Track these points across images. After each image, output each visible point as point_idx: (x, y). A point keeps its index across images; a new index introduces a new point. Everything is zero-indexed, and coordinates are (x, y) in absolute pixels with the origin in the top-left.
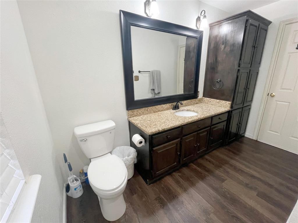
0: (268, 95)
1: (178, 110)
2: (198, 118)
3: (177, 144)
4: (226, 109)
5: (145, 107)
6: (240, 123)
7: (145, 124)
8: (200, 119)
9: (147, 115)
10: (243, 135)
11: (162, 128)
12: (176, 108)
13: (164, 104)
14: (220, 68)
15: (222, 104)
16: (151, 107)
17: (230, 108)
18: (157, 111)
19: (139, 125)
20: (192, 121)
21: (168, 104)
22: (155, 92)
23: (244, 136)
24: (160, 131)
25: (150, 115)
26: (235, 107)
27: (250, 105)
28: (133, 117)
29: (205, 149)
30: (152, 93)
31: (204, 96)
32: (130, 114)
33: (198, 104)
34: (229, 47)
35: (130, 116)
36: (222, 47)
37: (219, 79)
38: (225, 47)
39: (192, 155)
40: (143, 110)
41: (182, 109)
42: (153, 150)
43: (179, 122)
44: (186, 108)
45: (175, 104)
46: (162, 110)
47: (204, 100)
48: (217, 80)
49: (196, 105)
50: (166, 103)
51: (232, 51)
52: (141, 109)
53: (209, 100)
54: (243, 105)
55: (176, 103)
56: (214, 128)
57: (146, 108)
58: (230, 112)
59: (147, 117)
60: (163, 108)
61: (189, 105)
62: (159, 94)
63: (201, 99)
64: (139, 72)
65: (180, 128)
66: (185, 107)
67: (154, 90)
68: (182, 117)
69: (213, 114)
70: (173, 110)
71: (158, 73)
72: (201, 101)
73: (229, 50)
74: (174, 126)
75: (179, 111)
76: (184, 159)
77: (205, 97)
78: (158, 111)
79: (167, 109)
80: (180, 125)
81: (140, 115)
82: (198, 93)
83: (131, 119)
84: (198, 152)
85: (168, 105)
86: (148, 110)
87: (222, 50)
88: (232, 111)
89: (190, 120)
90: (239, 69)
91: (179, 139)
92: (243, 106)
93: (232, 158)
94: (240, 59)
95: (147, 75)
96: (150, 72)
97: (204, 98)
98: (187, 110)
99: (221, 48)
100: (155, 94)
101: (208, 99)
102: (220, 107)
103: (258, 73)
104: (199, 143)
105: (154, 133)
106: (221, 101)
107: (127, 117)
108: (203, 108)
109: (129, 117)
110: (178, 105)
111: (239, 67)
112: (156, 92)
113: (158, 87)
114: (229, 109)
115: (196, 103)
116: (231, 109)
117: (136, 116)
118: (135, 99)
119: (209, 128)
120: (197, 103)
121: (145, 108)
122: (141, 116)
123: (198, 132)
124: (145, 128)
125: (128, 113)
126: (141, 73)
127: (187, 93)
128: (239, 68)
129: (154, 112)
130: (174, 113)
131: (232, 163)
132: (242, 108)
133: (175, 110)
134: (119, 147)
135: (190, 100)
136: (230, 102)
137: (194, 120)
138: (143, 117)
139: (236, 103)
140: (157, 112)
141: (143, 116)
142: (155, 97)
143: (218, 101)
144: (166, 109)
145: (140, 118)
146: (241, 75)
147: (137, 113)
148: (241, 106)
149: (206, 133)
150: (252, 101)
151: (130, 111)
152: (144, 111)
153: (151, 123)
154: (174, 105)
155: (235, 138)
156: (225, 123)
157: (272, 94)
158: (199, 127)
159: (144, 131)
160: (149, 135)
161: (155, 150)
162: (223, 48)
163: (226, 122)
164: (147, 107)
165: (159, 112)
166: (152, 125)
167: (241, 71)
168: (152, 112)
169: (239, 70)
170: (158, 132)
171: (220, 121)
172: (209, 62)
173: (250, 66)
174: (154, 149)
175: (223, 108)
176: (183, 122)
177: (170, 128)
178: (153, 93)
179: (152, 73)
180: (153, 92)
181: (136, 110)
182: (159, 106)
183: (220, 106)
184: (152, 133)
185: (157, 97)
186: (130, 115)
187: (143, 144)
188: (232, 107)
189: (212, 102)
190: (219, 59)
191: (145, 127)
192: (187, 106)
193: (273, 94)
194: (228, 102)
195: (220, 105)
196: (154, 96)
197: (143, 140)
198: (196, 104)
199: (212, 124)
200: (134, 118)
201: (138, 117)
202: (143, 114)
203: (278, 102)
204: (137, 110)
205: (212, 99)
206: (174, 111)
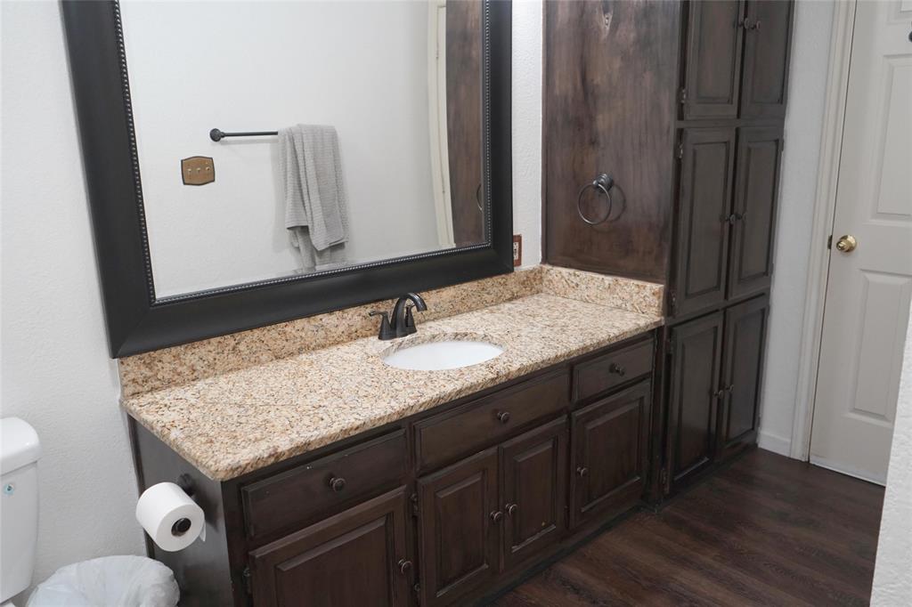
0: (830, 247)
1: (408, 337)
2: (491, 376)
3: (389, 517)
4: (642, 323)
5: (222, 334)
6: (721, 386)
7: (208, 427)
8: (504, 380)
9: (232, 376)
10: (747, 440)
11: (292, 440)
12: (397, 327)
13: (330, 311)
14: (603, 122)
15: (627, 297)
16: (257, 333)
17: (663, 314)
18: (294, 348)
19: (174, 434)
20: (460, 391)
21: (351, 311)
22: (314, 243)
23: (753, 447)
24: (284, 458)
25: (253, 373)
26: (687, 308)
27: (765, 295)
28: (153, 390)
29: (554, 527)
30: (298, 249)
31: (547, 258)
32: (131, 376)
33: (518, 302)
34: (632, 27)
35: (135, 388)
36: (605, 22)
37: (605, 176)
38: (615, 26)
39: (485, 566)
40: (210, 348)
41: (428, 334)
42: (253, 558)
43: (393, 403)
44: (449, 325)
45: (388, 307)
46: (323, 342)
47: (550, 281)
48: (598, 176)
49: (508, 305)
50: (341, 308)
51: (644, 43)
52: (197, 344)
53: (572, 278)
54: (726, 297)
55: (396, 301)
56: (588, 421)
57: (230, 341)
58: (665, 333)
59: (230, 386)
60: (327, 331)
61: (470, 310)
62: (339, 253)
63: (531, 276)
64: (216, 136)
65: (401, 432)
66: (446, 321)
67: (304, 230)
68: (416, 373)
69: (574, 347)
70: (380, 338)
71: (327, 142)
72: (533, 284)
73: (632, 36)
74: (358, 423)
75: (412, 342)
76: (440, 594)
77: (554, 264)
78: (300, 351)
79: (352, 336)
80: (395, 418)
81: (196, 379)
82: (516, 246)
83: (135, 405)
84: (516, 548)
85: (355, 317)
86: (242, 347)
87: (604, 36)
88: (671, 330)
89: (449, 388)
90: (681, 127)
91: (399, 491)
92: (728, 303)
93: (684, 562)
94: (682, 83)
95: (263, 151)
96: (276, 133)
97: (547, 267)
98: (457, 337)
99: (599, 27)
100: (316, 253)
101: (565, 271)
102: (618, 313)
103: (779, 144)
104: (514, 502)
105: (249, 469)
106: (622, 281)
107: (119, 396)
108: (538, 319)
109: (130, 390)
110: (409, 310)
111: (681, 117)
112: (320, 239)
113: (327, 215)
114: (658, 319)
115: (508, 296)
116: (666, 320)
117: (170, 384)
118: (158, 297)
119: (563, 420)
120: (512, 299)
121: (218, 339)
122: (199, 384)
123: (506, 445)
124: (204, 447)
125: (122, 369)
126: (226, 143)
127: (470, 245)
128: (682, 124)
129: (277, 358)
130: (387, 353)
131: (682, 585)
132: (725, 309)
133: (392, 336)
134: (75, 566)
135: (475, 283)
136: (657, 287)
137: (470, 388)
138: (210, 385)
139: (687, 288)
140: (292, 354)
141: (209, 381)
142: (314, 268)
143: (608, 280)
144: (344, 337)
145: (189, 394)
146: (695, 154)
147: (174, 370)
148: (717, 300)
149: (549, 446)
150: (767, 270)
151: (131, 360)
152: (213, 354)
153: (243, 420)
154: (385, 315)
155: (706, 459)
156: (645, 390)
157: (845, 238)
158: (505, 421)
159: (194, 464)
160: (224, 484)
161: (263, 559)
162: (608, 28)
163: (647, 384)
164: (231, 332)
165: (303, 356)
166: (248, 428)
167: (692, 136)
168: (264, 358)
169: (680, 134)
170: (272, 460)
171: (620, 380)
172: (557, 92)
173: (735, 113)
174: (259, 553)
175: (633, 315)
176: (412, 402)
177: (337, 435)
178: (301, 248)
179: (288, 144)
180: (300, 242)
181: (167, 355)
182: (299, 323)
183: (619, 307)
184: (233, 470)
185: (323, 267)
186: (134, 381)
187: (198, 529)
188: (669, 307)
189: (584, 287)
190: (598, 79)
191: (203, 439)
192: (459, 312)
193: (850, 239)
194: (649, 285)
195: (619, 302)
196: (308, 264)
197: (197, 515)
198: (510, 300)
199: (576, 398)
200: (158, 396)
201: (178, 392)
202: (212, 369)
203: (870, 277)
204: (174, 350)
205: (583, 274)
206: (388, 343)
